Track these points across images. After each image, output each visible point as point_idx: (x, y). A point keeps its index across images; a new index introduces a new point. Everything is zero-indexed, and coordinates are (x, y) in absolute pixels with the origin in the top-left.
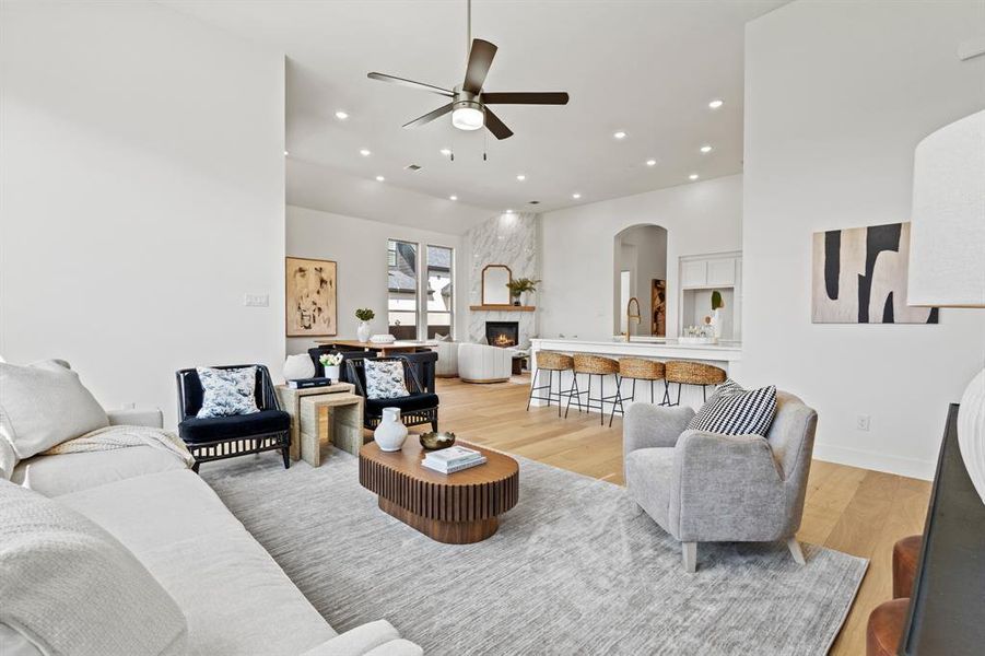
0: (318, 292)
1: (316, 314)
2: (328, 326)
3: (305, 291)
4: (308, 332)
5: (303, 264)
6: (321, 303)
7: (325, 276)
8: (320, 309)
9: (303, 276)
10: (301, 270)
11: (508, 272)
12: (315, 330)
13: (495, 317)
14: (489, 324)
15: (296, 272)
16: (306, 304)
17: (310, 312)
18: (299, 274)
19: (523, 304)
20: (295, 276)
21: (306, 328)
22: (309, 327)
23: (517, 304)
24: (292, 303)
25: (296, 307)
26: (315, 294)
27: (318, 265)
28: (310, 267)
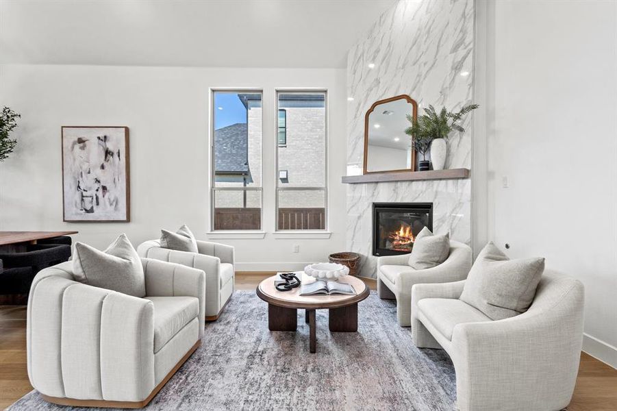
0: (103, 167)
1: (100, 193)
2: (116, 209)
3: (85, 167)
4: (90, 217)
5: (83, 134)
6: (106, 179)
7: (110, 146)
8: (104, 188)
9: (83, 148)
10: (80, 141)
11: (411, 105)
12: (98, 214)
13: (386, 195)
14: (378, 208)
15: (74, 144)
16: (87, 182)
17: (92, 192)
18: (77, 146)
19: (436, 165)
20: (73, 148)
21: (87, 211)
22: (91, 211)
23: (427, 166)
24: (69, 181)
25: (74, 187)
26: (99, 171)
27: (102, 133)
28: (92, 137)
